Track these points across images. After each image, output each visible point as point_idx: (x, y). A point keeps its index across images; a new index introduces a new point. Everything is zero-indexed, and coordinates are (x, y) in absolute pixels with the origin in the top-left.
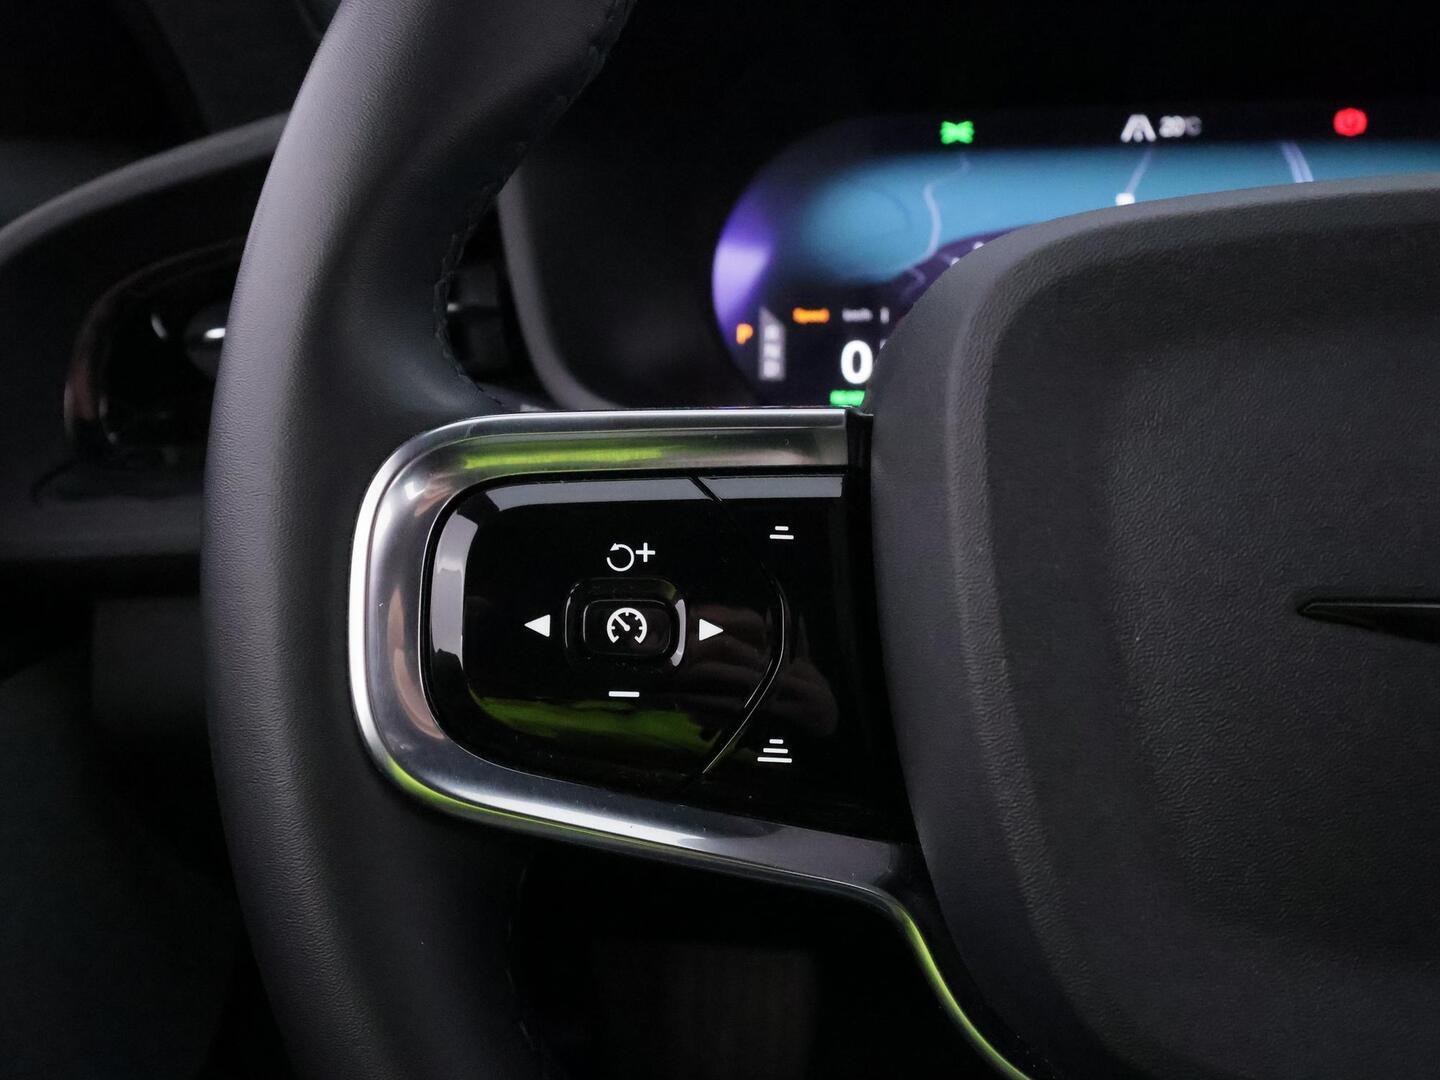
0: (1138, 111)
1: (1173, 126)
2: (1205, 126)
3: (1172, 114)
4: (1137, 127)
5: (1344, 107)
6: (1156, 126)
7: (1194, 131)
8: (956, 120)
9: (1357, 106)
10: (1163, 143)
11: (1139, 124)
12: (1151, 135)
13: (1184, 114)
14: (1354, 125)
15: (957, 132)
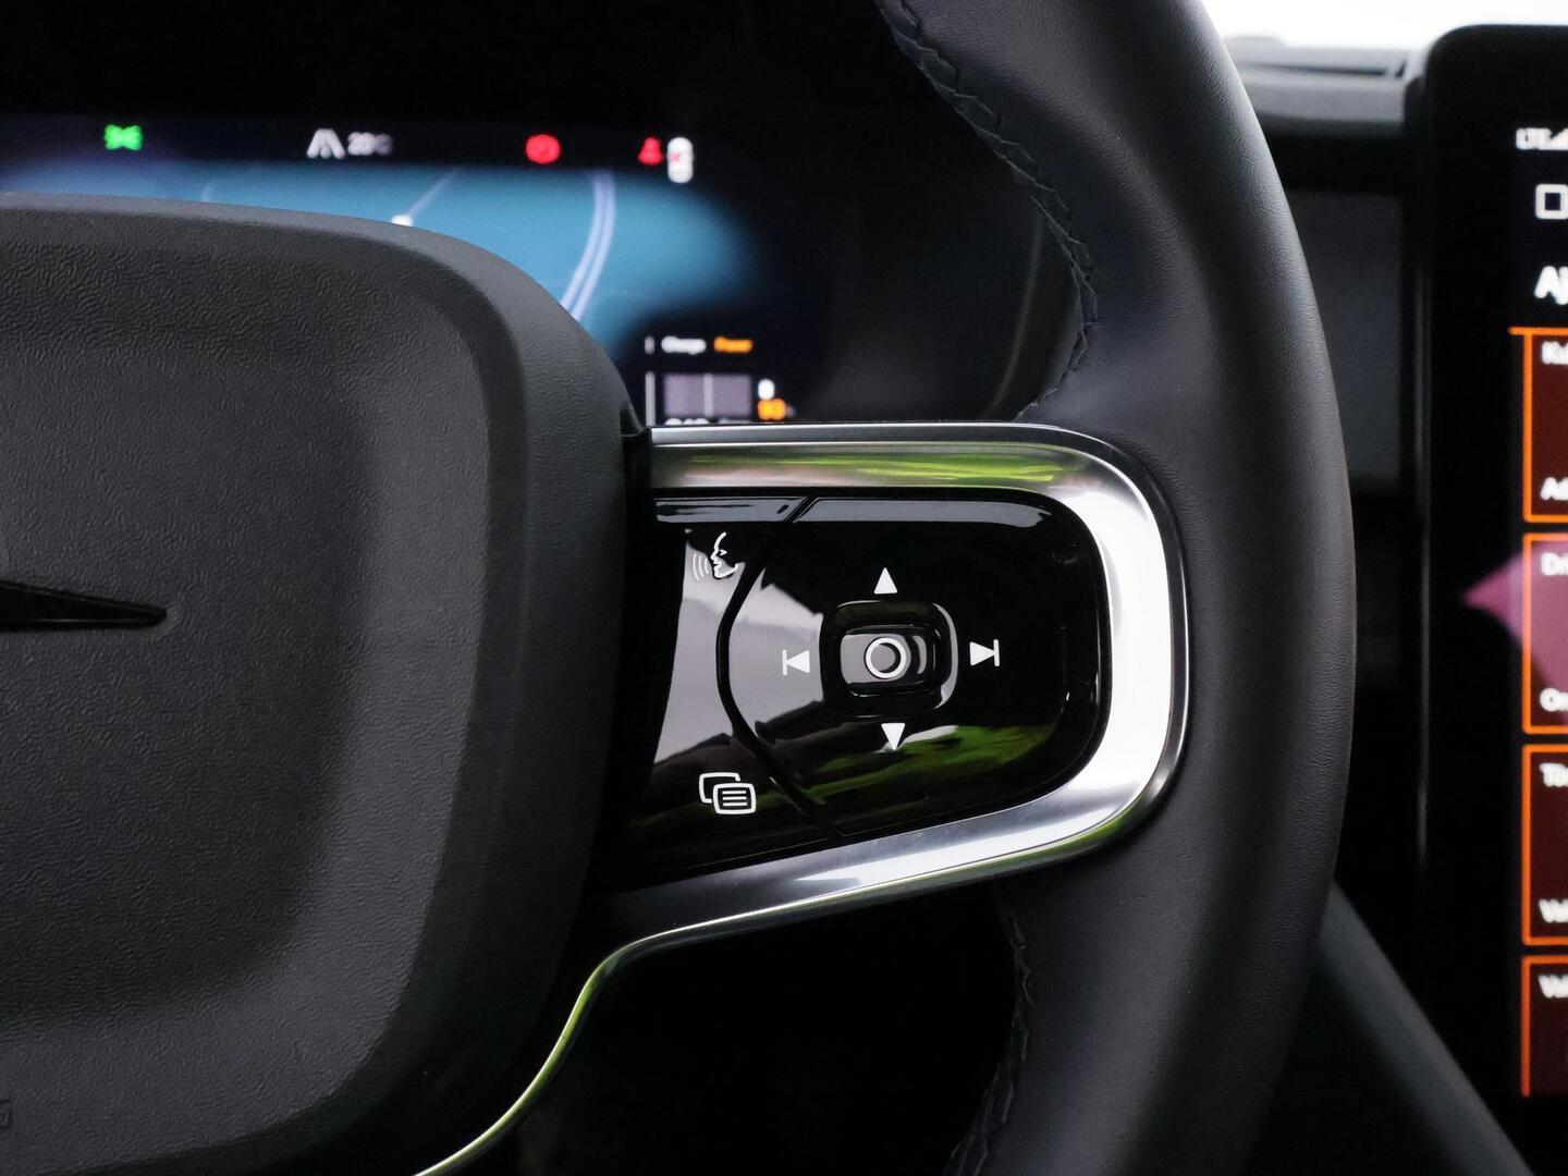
0: (326, 126)
1: (362, 143)
2: (396, 145)
3: (362, 130)
4: (324, 142)
5: (536, 133)
6: (345, 143)
7: (385, 150)
8: (124, 124)
9: (550, 133)
10: (351, 160)
11: (325, 139)
12: (338, 151)
13: (375, 131)
14: (546, 152)
15: (124, 137)
